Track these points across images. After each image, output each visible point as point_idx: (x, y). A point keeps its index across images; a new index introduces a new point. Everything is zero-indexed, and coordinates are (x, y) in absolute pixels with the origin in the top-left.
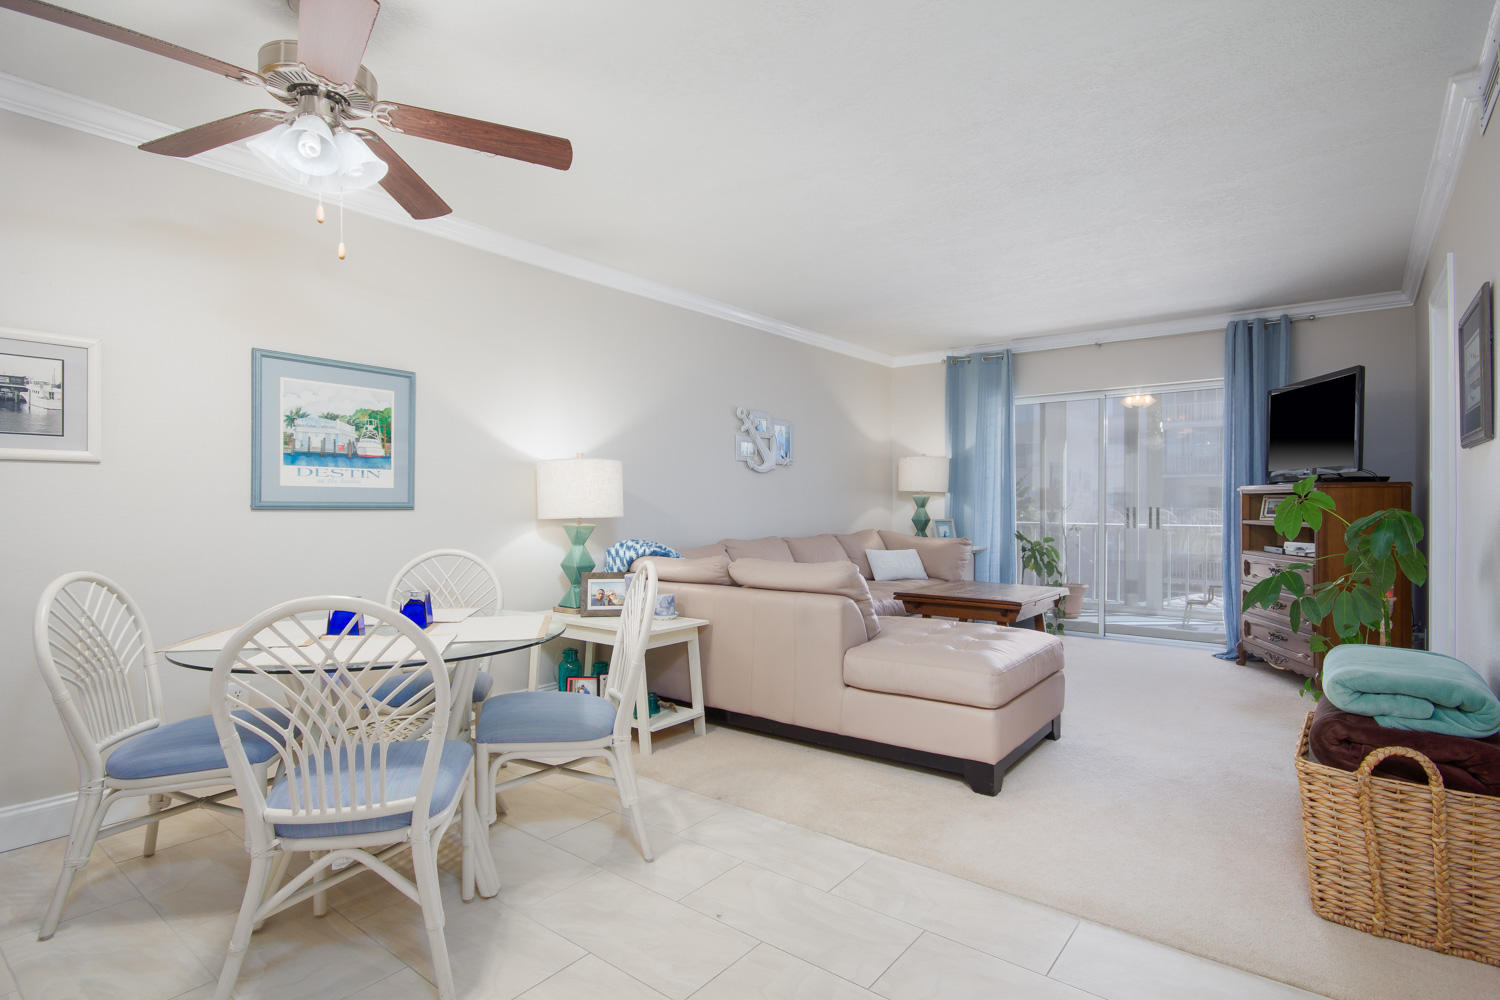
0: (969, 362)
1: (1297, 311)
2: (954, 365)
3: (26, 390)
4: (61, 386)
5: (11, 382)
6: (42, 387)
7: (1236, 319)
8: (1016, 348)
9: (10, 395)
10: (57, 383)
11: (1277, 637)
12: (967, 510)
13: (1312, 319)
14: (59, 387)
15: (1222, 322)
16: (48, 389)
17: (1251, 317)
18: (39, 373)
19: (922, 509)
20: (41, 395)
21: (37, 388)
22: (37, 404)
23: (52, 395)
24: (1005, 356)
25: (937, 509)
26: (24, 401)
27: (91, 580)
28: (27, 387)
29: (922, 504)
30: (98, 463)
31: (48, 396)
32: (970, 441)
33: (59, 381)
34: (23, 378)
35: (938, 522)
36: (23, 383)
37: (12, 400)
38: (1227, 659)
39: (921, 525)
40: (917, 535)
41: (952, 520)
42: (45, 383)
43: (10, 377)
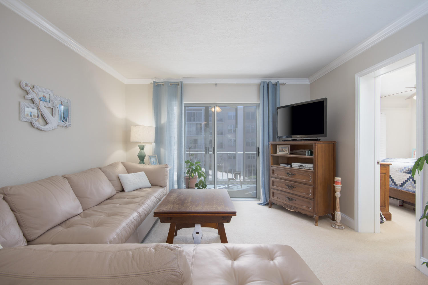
0: (163, 85)
1: (281, 81)
2: (157, 86)
7: (264, 81)
8: (185, 82)
11: (291, 199)
12: (162, 150)
13: (284, 84)
15: (258, 81)
17: (267, 81)
19: (142, 151)
24: (180, 84)
25: (149, 150)
29: (142, 148)
32: (164, 120)
35: (150, 157)
38: (264, 205)
39: (142, 158)
40: (140, 163)
41: (156, 155)
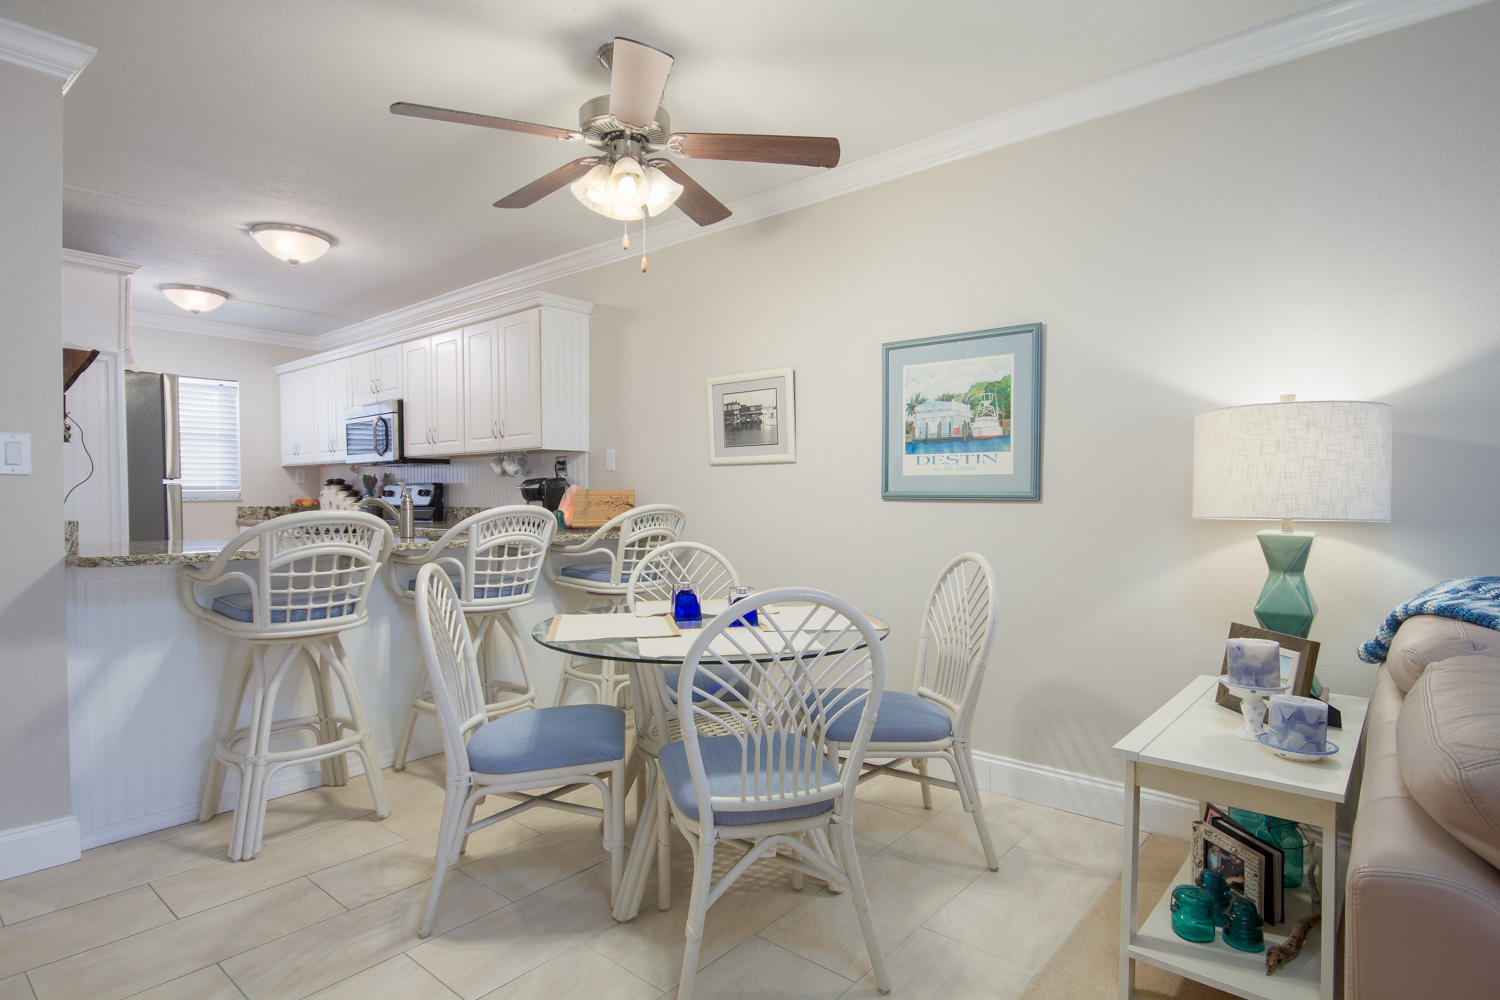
3: (761, 414)
4: (776, 408)
5: (756, 410)
6: (768, 410)
9: (756, 419)
10: (774, 406)
16: (771, 411)
18: (767, 400)
20: (768, 416)
21: (766, 411)
22: (767, 423)
26: (761, 422)
28: (762, 411)
30: (794, 463)
31: (771, 416)
33: (775, 404)
34: (760, 406)
36: (760, 410)
37: (756, 422)
42: (769, 407)
43: (755, 406)
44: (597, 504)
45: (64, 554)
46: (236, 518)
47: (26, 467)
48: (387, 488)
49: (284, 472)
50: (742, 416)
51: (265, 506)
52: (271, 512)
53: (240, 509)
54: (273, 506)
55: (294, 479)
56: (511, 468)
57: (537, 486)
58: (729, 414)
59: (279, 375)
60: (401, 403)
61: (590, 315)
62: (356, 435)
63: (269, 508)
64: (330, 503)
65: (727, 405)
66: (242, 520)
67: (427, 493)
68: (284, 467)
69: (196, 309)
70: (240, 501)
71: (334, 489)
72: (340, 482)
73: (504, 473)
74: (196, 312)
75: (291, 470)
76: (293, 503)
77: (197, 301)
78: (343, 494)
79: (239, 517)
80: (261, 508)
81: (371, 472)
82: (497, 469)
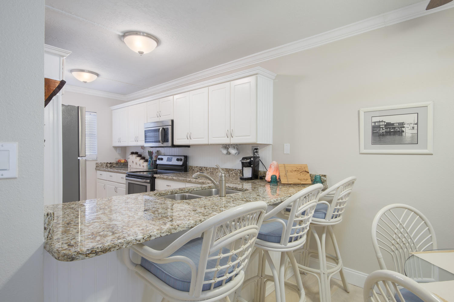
3: (404, 127)
5: (399, 125)
6: (409, 125)
9: (399, 130)
10: (416, 123)
14: (416, 124)
16: (412, 125)
18: (409, 120)
20: (409, 128)
21: (408, 126)
22: (408, 132)
23: (413, 128)
26: (403, 131)
27: (406, 208)
28: (404, 126)
30: (432, 154)
31: (412, 128)
33: (416, 122)
34: (403, 123)
36: (403, 125)
37: (399, 131)
42: (411, 124)
43: (398, 123)
44: (291, 171)
45: (43, 240)
46: (95, 167)
47: (13, 172)
48: (159, 157)
49: (113, 148)
50: (386, 128)
51: (106, 162)
52: (108, 165)
53: (97, 163)
54: (109, 162)
55: (117, 151)
56: (233, 151)
57: (248, 161)
58: (374, 128)
59: (112, 110)
60: (172, 121)
61: (274, 80)
62: (149, 134)
63: (107, 163)
64: (133, 162)
65: (375, 122)
66: (97, 168)
67: (181, 160)
68: (113, 147)
69: (85, 81)
70: (97, 160)
71: (134, 156)
72: (136, 153)
73: (228, 153)
74: (85, 82)
75: (116, 148)
76: (117, 161)
77: (86, 77)
78: (139, 158)
79: (97, 167)
80: (105, 163)
81: (151, 150)
82: (225, 152)
